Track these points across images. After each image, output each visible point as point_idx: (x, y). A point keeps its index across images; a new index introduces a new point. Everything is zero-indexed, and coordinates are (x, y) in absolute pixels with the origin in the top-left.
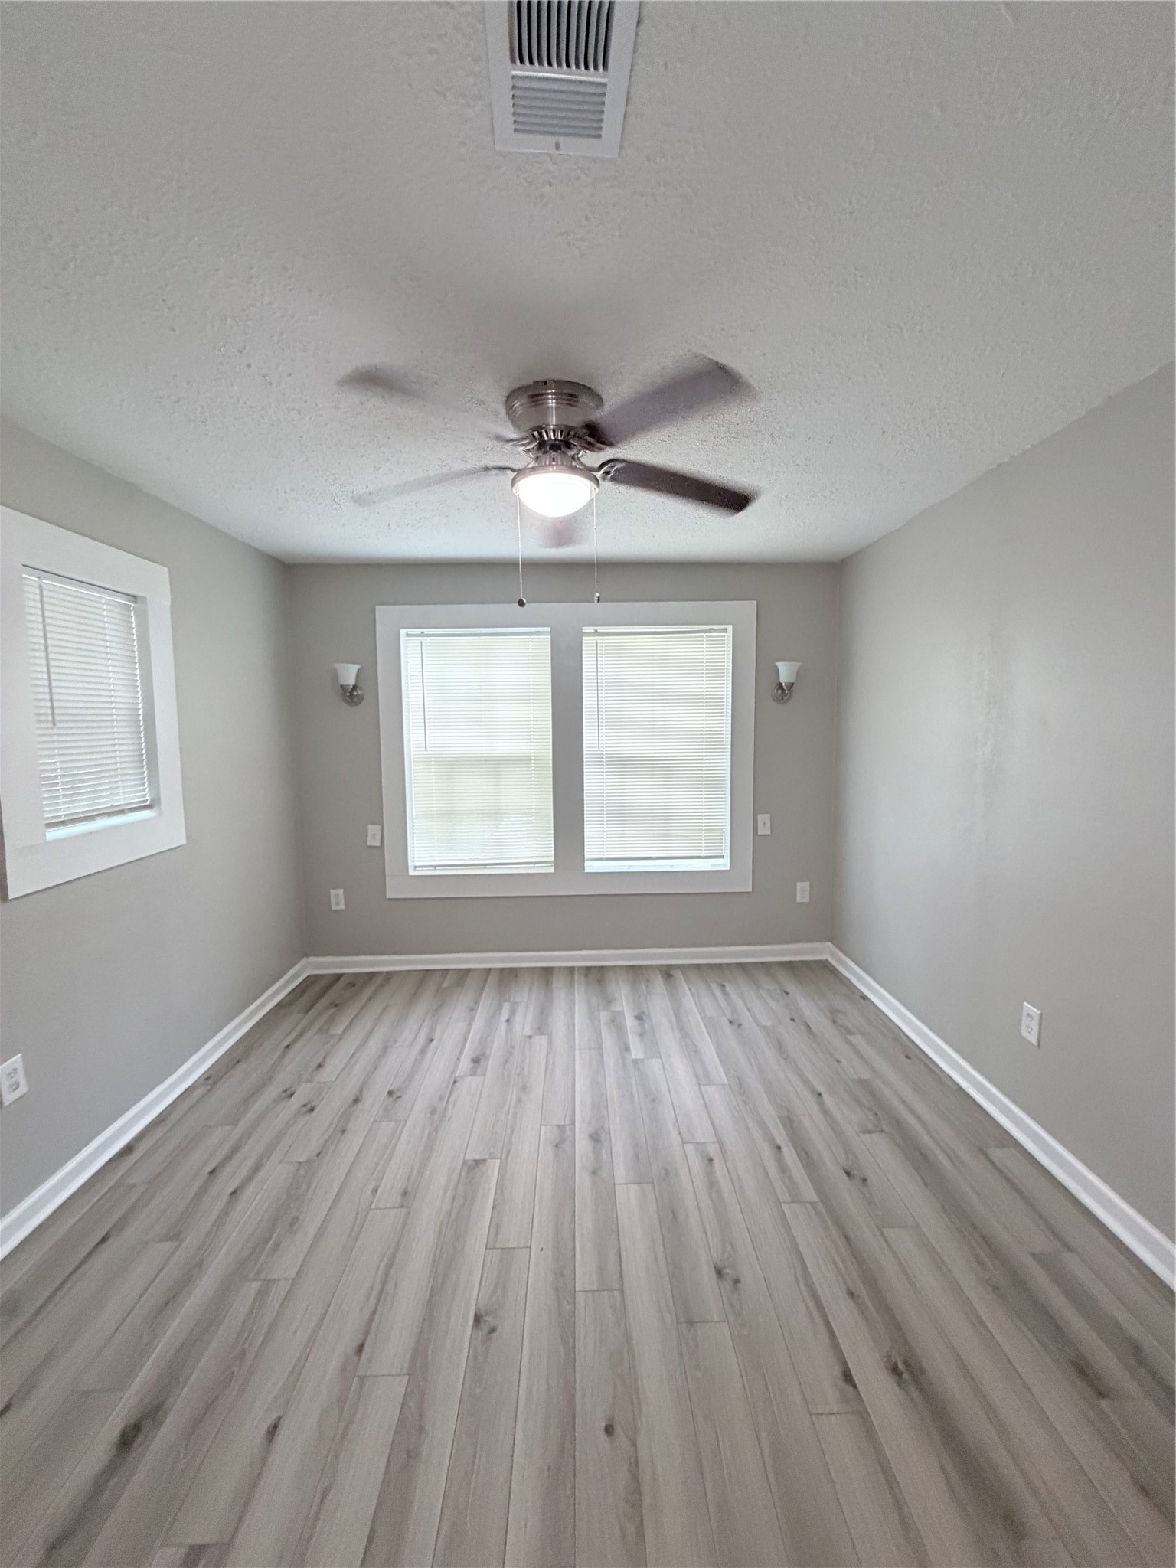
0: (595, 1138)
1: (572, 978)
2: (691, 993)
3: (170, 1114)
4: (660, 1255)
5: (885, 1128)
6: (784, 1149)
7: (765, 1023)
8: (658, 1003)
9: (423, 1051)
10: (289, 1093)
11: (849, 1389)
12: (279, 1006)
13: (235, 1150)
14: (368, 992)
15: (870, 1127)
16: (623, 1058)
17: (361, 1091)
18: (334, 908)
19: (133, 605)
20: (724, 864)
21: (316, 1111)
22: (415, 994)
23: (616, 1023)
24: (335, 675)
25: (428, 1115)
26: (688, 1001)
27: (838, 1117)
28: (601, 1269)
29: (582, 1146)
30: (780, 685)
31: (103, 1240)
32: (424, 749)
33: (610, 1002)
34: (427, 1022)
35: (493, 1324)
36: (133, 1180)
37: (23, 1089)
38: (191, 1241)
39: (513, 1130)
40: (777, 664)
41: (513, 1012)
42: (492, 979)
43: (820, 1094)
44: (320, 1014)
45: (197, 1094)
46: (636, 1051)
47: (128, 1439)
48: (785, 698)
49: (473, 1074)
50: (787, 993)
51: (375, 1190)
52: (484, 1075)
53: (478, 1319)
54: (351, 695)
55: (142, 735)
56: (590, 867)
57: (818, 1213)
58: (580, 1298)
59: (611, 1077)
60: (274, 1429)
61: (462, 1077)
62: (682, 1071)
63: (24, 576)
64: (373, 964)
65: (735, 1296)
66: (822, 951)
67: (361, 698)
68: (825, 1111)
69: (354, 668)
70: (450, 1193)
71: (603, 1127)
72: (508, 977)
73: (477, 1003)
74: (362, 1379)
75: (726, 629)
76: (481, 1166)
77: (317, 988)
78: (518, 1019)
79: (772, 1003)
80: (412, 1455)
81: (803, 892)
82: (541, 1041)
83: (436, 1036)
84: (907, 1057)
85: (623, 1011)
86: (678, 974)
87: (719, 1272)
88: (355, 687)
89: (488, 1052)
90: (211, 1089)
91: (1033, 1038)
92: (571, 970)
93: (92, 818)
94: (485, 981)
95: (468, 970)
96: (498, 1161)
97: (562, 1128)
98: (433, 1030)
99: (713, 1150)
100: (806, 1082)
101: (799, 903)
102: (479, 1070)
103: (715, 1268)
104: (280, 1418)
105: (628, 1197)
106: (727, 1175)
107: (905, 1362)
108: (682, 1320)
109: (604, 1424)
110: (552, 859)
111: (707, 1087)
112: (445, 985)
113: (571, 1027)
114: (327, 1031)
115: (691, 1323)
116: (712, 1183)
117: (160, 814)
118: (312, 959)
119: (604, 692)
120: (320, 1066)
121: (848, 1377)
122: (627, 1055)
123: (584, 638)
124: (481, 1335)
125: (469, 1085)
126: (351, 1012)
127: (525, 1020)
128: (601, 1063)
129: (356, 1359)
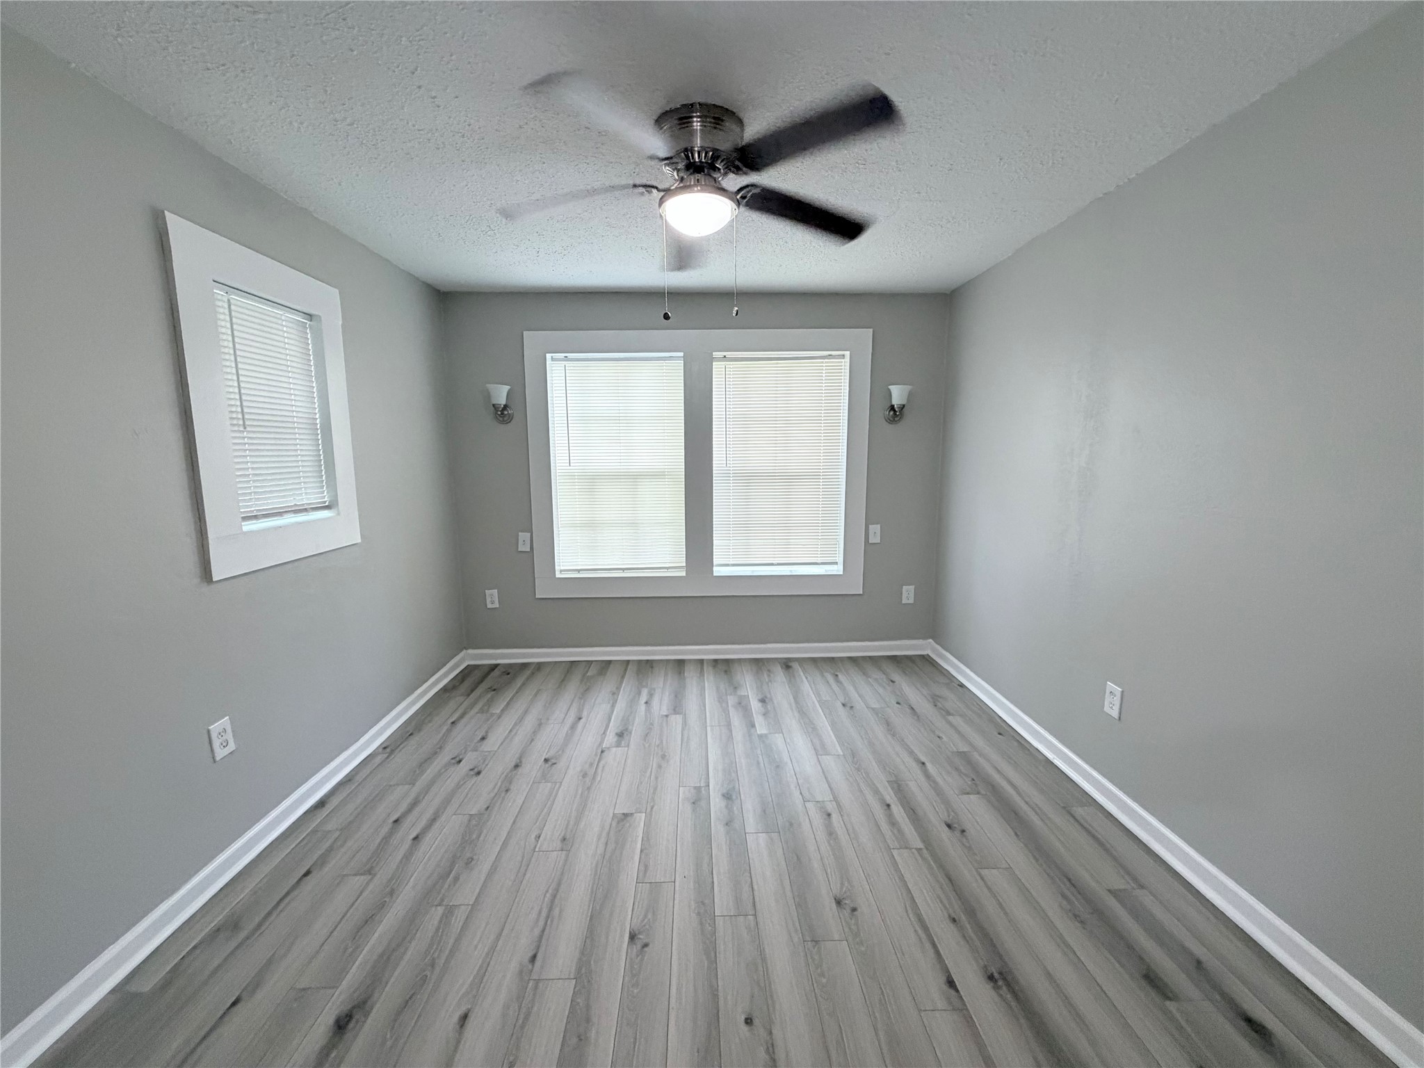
0: (727, 797)
1: (702, 669)
2: (808, 681)
3: (357, 774)
4: (788, 888)
5: (983, 792)
6: (893, 806)
7: (874, 706)
8: (779, 688)
9: (573, 727)
10: (458, 759)
11: (953, 992)
12: (445, 689)
13: (415, 804)
14: (519, 682)
15: (968, 789)
16: (750, 735)
17: (520, 758)
18: (489, 606)
19: (309, 323)
20: (838, 569)
21: (481, 775)
22: (563, 680)
23: (743, 705)
24: (487, 396)
25: (581, 778)
26: (806, 687)
27: (939, 780)
28: (738, 900)
29: (716, 803)
30: (892, 408)
31: (308, 873)
32: (568, 464)
33: (736, 688)
34: (575, 705)
35: (646, 941)
36: (329, 826)
37: (232, 746)
38: (383, 875)
39: (655, 789)
40: (890, 387)
41: (651, 695)
42: (631, 669)
43: (923, 763)
44: (480, 697)
45: (378, 759)
46: (761, 728)
47: (342, 1025)
48: (896, 419)
49: (618, 745)
50: (893, 682)
51: (539, 837)
52: (628, 746)
53: (632, 937)
54: (502, 414)
55: (320, 442)
56: (718, 571)
57: (924, 859)
58: (719, 921)
59: (739, 747)
60: (465, 1017)
61: (608, 748)
62: (801, 743)
63: (215, 291)
64: (524, 656)
65: (853, 921)
66: (926, 647)
67: (511, 418)
68: (928, 776)
69: (506, 389)
70: (603, 840)
71: (734, 788)
72: (646, 667)
73: (618, 688)
74: (537, 981)
75: (844, 355)
76: (629, 818)
77: (477, 675)
78: (655, 702)
79: (881, 690)
80: (582, 1039)
81: (908, 594)
82: (677, 720)
83: (585, 714)
84: (1000, 734)
85: (748, 696)
86: (795, 666)
87: (839, 902)
88: (506, 407)
89: (630, 727)
90: (388, 757)
91: (1115, 713)
92: (701, 661)
93: (280, 514)
94: (626, 670)
95: (610, 662)
96: (644, 814)
97: (698, 789)
98: (580, 710)
99: (831, 807)
100: (911, 753)
101: (904, 604)
102: (623, 742)
103: (835, 899)
104: (469, 1010)
105: (758, 843)
106: (843, 826)
107: (1000, 973)
108: (808, 938)
109: (743, 1018)
110: (684, 565)
111: (824, 757)
112: (589, 674)
113: (703, 708)
114: (487, 711)
115: (816, 942)
116: (831, 833)
117: (339, 514)
118: (470, 651)
119: (731, 410)
120: (483, 738)
121: (951, 983)
122: (753, 730)
123: (714, 363)
124: (636, 948)
125: (615, 756)
126: (509, 694)
127: (661, 704)
128: (730, 737)
129: (530, 967)
